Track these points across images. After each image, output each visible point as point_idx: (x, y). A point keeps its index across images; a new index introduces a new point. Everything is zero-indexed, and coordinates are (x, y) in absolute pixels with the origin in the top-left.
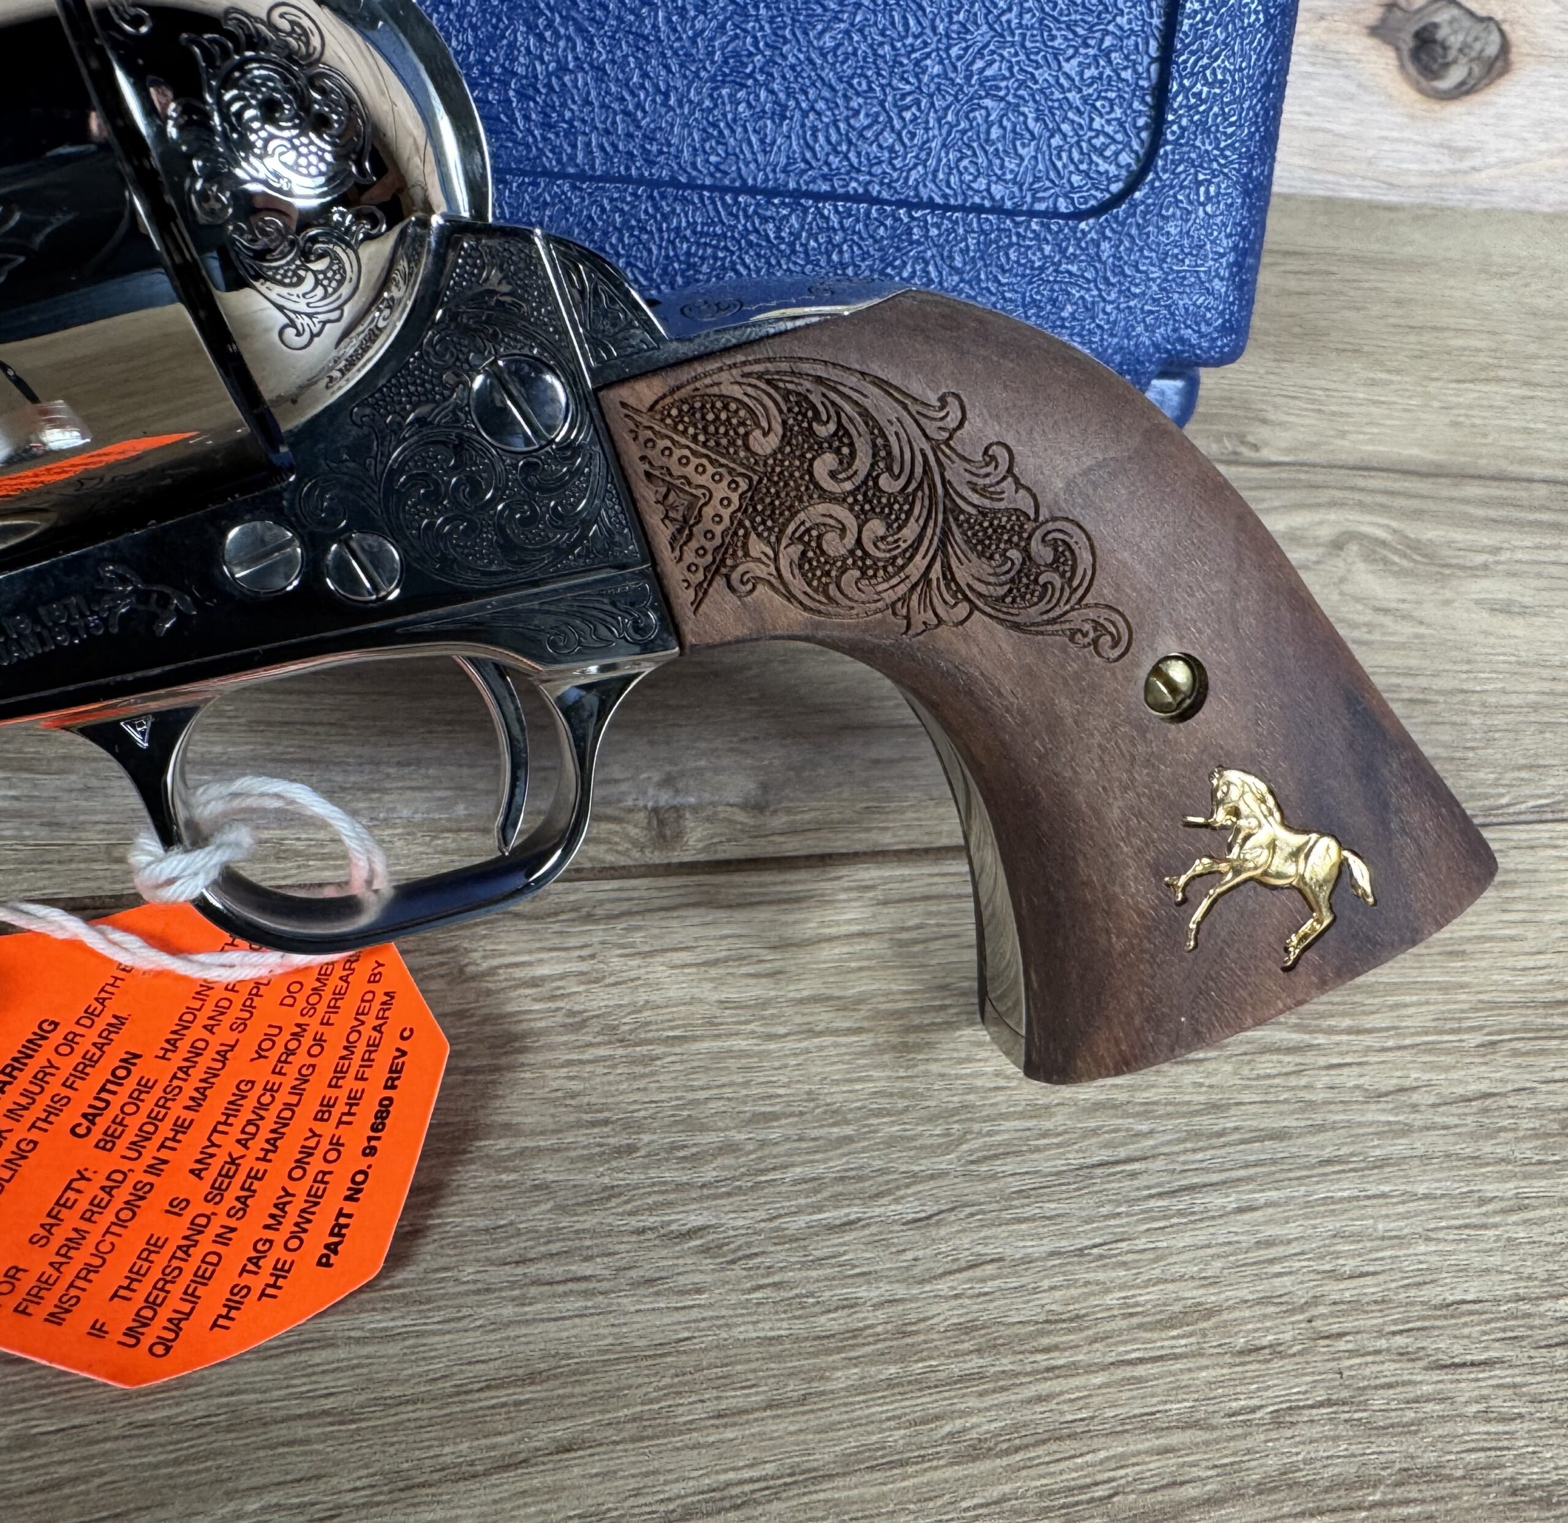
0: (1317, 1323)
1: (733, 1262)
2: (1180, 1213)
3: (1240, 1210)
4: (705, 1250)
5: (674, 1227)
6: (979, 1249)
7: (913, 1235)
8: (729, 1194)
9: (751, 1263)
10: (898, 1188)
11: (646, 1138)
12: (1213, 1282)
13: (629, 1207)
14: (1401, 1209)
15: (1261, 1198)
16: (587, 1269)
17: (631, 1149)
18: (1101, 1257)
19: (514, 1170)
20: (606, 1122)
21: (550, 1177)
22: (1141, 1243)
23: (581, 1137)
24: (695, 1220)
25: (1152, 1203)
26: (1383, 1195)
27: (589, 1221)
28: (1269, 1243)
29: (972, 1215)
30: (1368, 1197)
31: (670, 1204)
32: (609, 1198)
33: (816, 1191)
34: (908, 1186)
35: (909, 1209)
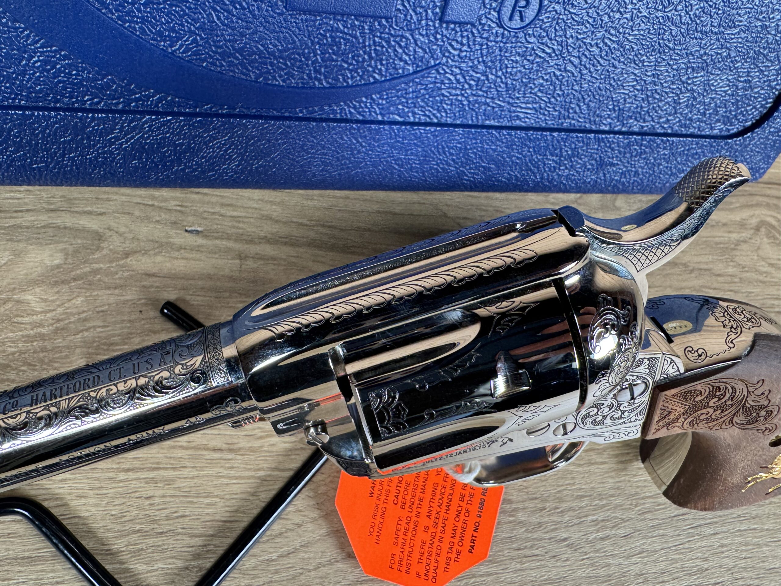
0: (735, 575)
1: (576, 550)
2: (698, 535)
3: (714, 534)
4: (568, 546)
5: (559, 538)
6: (642, 547)
7: (624, 541)
8: (572, 526)
9: (581, 550)
10: (619, 524)
11: (548, 504)
12: (706, 559)
13: (545, 530)
14: (760, 534)
15: (720, 529)
16: (536, 552)
17: (544, 509)
18: (676, 550)
19: (512, 516)
20: (536, 498)
21: (523, 519)
22: (687, 546)
23: (530, 505)
24: (564, 536)
25: (690, 531)
26: (755, 529)
27: (535, 536)
28: (722, 546)
29: (639, 534)
30: (751, 530)
31: (556, 529)
32: (540, 527)
33: (596, 525)
34: (621, 523)
35: (622, 532)
